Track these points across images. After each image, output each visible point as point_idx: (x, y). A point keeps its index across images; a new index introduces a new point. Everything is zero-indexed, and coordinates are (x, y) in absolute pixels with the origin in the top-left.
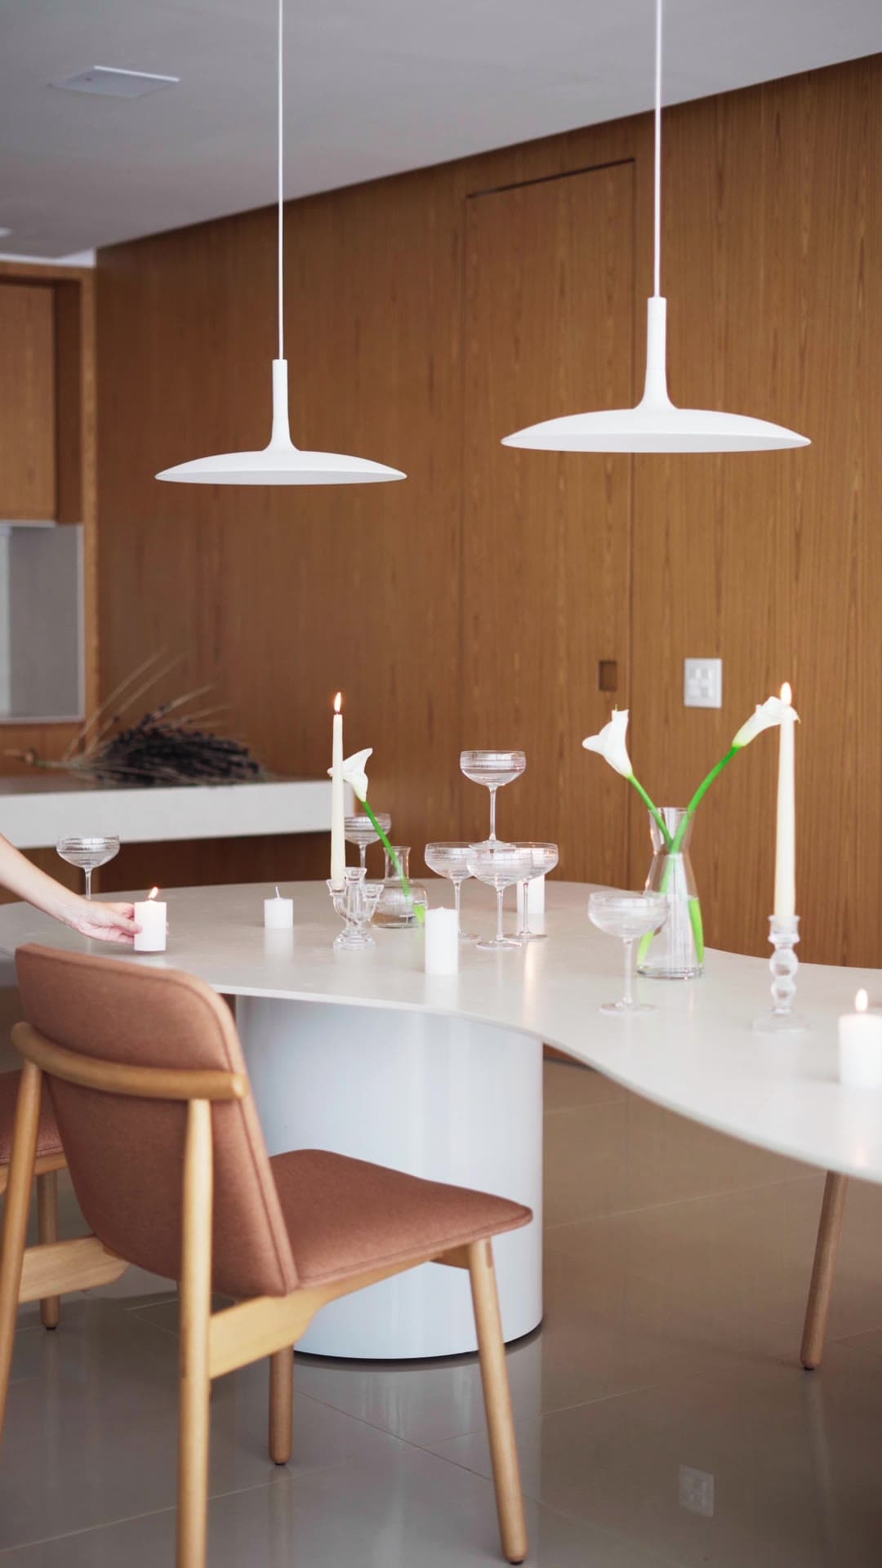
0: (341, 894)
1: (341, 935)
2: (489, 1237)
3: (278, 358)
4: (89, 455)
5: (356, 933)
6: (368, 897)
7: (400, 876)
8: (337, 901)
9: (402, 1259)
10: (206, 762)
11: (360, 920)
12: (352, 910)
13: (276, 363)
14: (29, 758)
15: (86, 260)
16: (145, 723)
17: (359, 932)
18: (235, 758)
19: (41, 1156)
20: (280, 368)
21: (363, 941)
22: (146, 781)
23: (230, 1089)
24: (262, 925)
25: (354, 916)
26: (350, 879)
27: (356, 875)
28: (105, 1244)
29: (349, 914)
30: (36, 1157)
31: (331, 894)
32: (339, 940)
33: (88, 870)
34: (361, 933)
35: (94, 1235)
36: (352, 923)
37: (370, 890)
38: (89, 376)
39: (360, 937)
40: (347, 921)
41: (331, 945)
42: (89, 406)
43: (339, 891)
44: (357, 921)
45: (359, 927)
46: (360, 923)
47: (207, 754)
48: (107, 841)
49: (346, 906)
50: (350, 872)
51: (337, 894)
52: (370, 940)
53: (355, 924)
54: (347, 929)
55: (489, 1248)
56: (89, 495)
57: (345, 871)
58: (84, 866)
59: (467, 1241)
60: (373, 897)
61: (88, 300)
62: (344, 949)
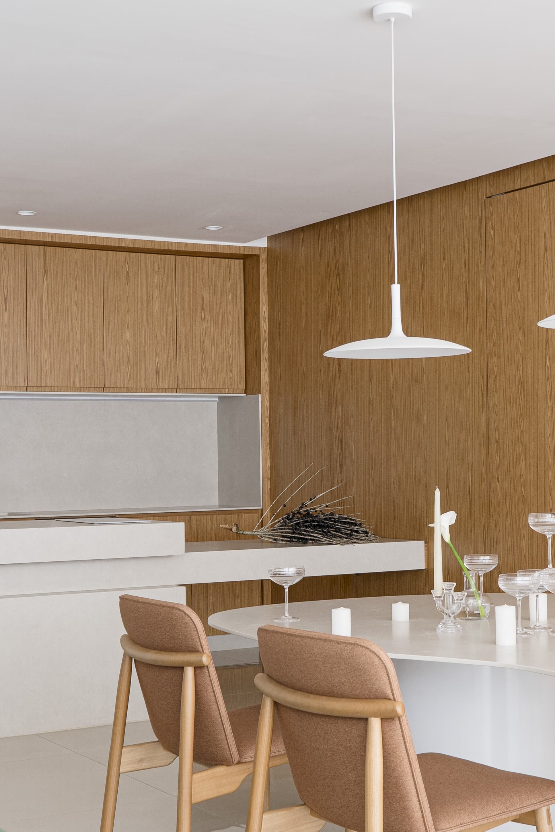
0: (441, 598)
1: (441, 623)
2: (548, 805)
3: (395, 284)
4: (265, 354)
5: (450, 622)
6: (457, 600)
7: (473, 589)
8: (438, 603)
9: (498, 818)
10: (338, 530)
11: (452, 614)
12: (447, 609)
13: (393, 286)
14: (234, 529)
15: (263, 243)
16: (301, 508)
17: (452, 621)
18: (354, 528)
19: (273, 757)
20: (396, 289)
21: (455, 627)
22: (304, 542)
23: (394, 711)
24: (391, 619)
25: (449, 612)
26: (446, 590)
27: (450, 587)
28: (312, 810)
29: (446, 611)
30: (270, 757)
31: (434, 599)
32: (440, 626)
33: (286, 587)
34: (454, 622)
35: (305, 804)
36: (448, 616)
37: (458, 596)
38: (264, 309)
39: (453, 624)
40: (445, 615)
41: (435, 630)
42: (264, 327)
43: (439, 597)
44: (450, 615)
45: (452, 618)
46: (452, 616)
47: (339, 526)
48: (297, 570)
49: (443, 605)
50: (446, 585)
51: (439, 598)
52: (458, 626)
53: (450, 616)
54: (445, 619)
55: (548, 811)
56: (265, 378)
57: (443, 584)
58: (284, 585)
59: (536, 807)
60: (461, 600)
61: (263, 266)
62: (443, 632)
